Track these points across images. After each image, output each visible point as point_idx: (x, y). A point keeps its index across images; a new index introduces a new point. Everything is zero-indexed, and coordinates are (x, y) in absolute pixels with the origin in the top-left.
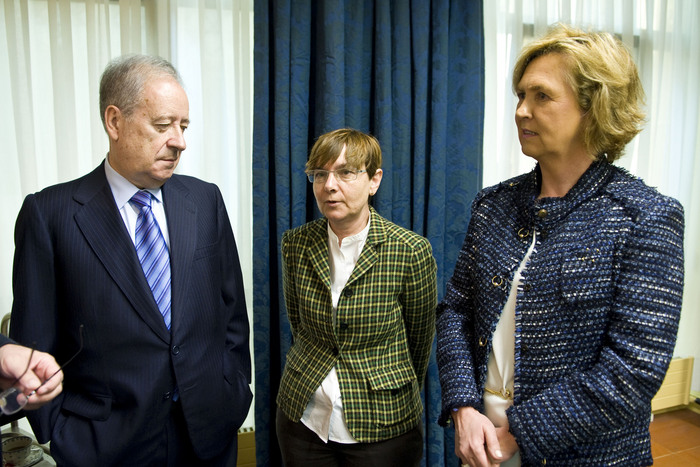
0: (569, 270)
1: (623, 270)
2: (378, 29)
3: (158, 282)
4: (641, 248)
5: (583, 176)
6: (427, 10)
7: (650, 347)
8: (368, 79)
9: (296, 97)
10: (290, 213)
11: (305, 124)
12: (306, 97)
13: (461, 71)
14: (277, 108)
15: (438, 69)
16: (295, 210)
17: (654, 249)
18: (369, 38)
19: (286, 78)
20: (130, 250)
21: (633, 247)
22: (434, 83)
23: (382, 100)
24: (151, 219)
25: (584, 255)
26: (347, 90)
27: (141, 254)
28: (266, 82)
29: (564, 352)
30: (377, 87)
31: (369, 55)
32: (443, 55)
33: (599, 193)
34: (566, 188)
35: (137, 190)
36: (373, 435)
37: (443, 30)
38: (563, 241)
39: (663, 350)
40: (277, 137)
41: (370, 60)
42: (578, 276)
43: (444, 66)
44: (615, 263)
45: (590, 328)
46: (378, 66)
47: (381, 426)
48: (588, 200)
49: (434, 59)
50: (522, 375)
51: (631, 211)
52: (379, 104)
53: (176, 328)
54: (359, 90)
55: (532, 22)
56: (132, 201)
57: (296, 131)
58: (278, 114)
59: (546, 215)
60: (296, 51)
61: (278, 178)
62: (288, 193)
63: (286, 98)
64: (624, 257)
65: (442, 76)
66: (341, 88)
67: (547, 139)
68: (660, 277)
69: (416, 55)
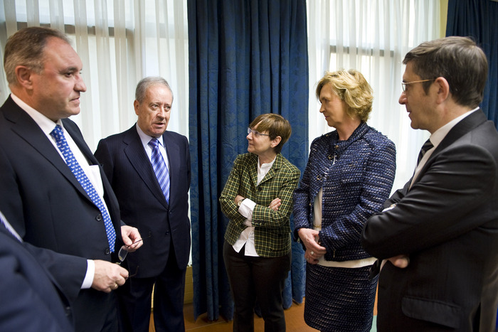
0: (345, 170)
1: (366, 170)
2: (253, 54)
3: (163, 180)
4: (374, 161)
5: (355, 131)
6: (278, 43)
7: (375, 201)
8: (248, 79)
9: (211, 90)
10: (209, 149)
11: (216, 103)
12: (216, 88)
13: (296, 74)
14: (201, 95)
15: (284, 74)
16: (211, 147)
17: (379, 162)
18: (248, 57)
19: (206, 80)
20: (150, 166)
21: (371, 161)
22: (282, 81)
23: (255, 90)
24: (159, 152)
25: (351, 164)
26: (237, 85)
27: (155, 168)
28: (196, 81)
29: (342, 205)
30: (253, 83)
31: (248, 67)
32: (286, 67)
33: (361, 138)
34: (348, 136)
35: (151, 138)
36: (267, 254)
37: (286, 54)
38: (344, 158)
39: (380, 203)
40: (202, 110)
41: (249, 69)
42: (348, 173)
43: (287, 72)
44: (364, 167)
45: (352, 195)
46: (253, 73)
47: (271, 250)
48: (356, 141)
49: (282, 69)
50: (325, 215)
51: (372, 146)
52: (254, 92)
53: (171, 202)
54: (244, 85)
55: (335, 44)
56: (150, 144)
57: (211, 107)
58: (202, 98)
59: (338, 148)
60: (211, 66)
61: (202, 131)
62: (207, 139)
63: (206, 90)
64: (367, 165)
65: (286, 77)
66: (235, 85)
67: (333, 118)
68: (381, 173)
69: (273, 67)
